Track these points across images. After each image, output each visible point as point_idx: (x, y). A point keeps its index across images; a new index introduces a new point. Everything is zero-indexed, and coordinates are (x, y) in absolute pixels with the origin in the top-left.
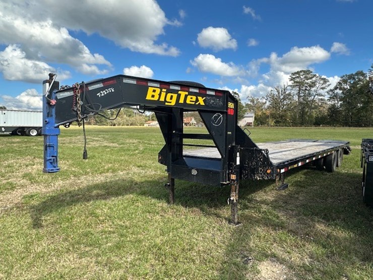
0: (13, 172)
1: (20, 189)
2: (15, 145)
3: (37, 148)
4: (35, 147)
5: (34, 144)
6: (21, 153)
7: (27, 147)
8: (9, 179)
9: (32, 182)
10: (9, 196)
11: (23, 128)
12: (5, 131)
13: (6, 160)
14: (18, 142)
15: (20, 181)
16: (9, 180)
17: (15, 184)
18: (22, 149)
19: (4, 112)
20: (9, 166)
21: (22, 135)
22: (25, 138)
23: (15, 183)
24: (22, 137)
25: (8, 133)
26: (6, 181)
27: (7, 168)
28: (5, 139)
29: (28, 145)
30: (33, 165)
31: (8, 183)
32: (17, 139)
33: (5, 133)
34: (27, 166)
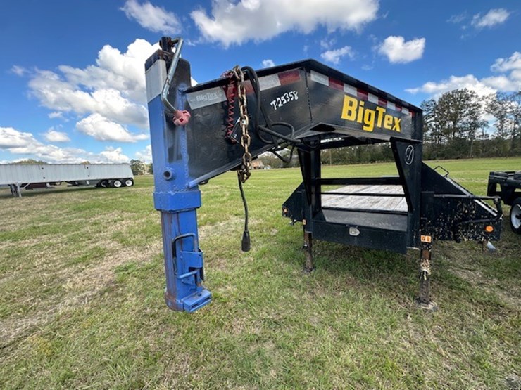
0: (100, 232)
1: (110, 256)
2: (101, 198)
3: (123, 199)
4: (120, 200)
5: (120, 195)
6: (107, 207)
7: (113, 200)
8: (96, 242)
9: (124, 245)
10: (97, 269)
11: (107, 180)
12: (90, 184)
13: (92, 216)
14: (104, 195)
15: (109, 243)
16: (97, 244)
17: (104, 249)
18: (108, 203)
19: (87, 166)
20: (96, 224)
21: (107, 187)
22: (110, 190)
23: (103, 247)
24: (107, 189)
25: (93, 186)
26: (93, 245)
27: (94, 227)
28: (90, 192)
29: (114, 197)
30: (122, 220)
31: (95, 248)
32: (102, 192)
33: (90, 186)
34: (115, 222)
